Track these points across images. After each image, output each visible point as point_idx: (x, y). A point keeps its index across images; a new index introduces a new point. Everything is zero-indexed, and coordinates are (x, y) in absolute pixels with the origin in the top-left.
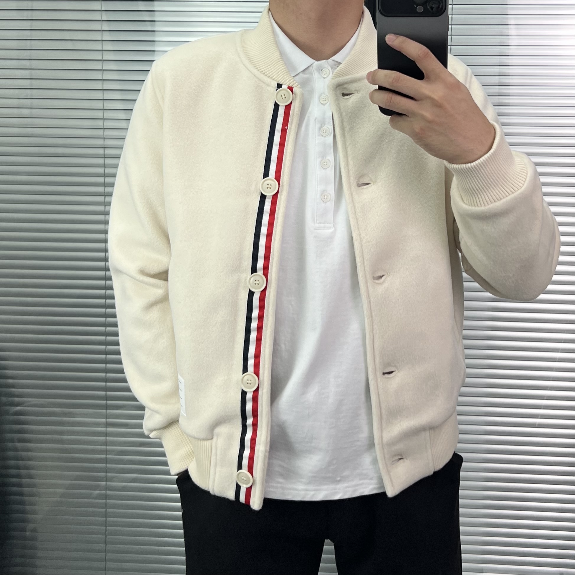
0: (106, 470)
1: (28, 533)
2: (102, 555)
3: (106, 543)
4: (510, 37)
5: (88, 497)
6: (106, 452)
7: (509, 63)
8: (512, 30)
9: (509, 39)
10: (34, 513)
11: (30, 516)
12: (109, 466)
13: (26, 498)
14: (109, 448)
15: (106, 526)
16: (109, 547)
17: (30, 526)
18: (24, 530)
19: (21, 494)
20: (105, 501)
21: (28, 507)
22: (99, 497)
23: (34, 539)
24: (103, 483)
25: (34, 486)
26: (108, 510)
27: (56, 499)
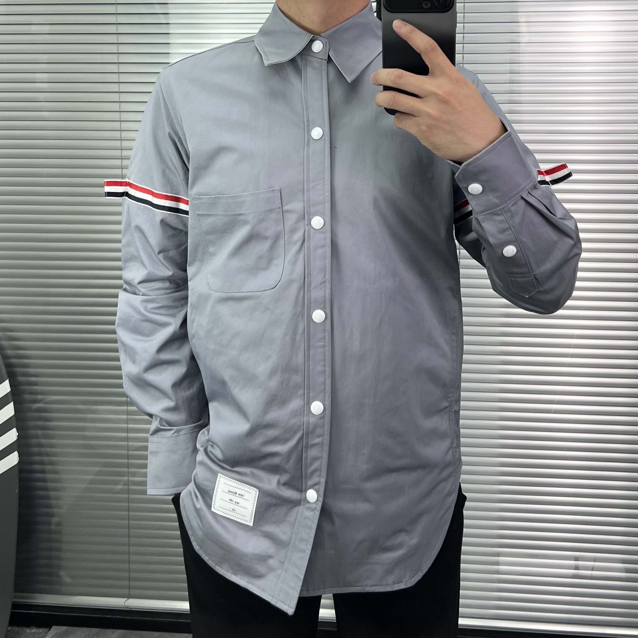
0: (128, 466)
1: (53, 527)
2: (126, 549)
3: (129, 537)
4: (520, 34)
6: (128, 448)
7: (519, 60)
8: (523, 28)
9: (519, 36)
10: (59, 507)
11: (55, 511)
12: (131, 461)
14: (130, 444)
15: (129, 520)
16: (133, 540)
17: (55, 520)
18: (49, 524)
19: (46, 489)
20: (127, 495)
21: (53, 502)
22: (121, 492)
23: (59, 532)
24: (126, 478)
25: (59, 481)
26: (130, 504)
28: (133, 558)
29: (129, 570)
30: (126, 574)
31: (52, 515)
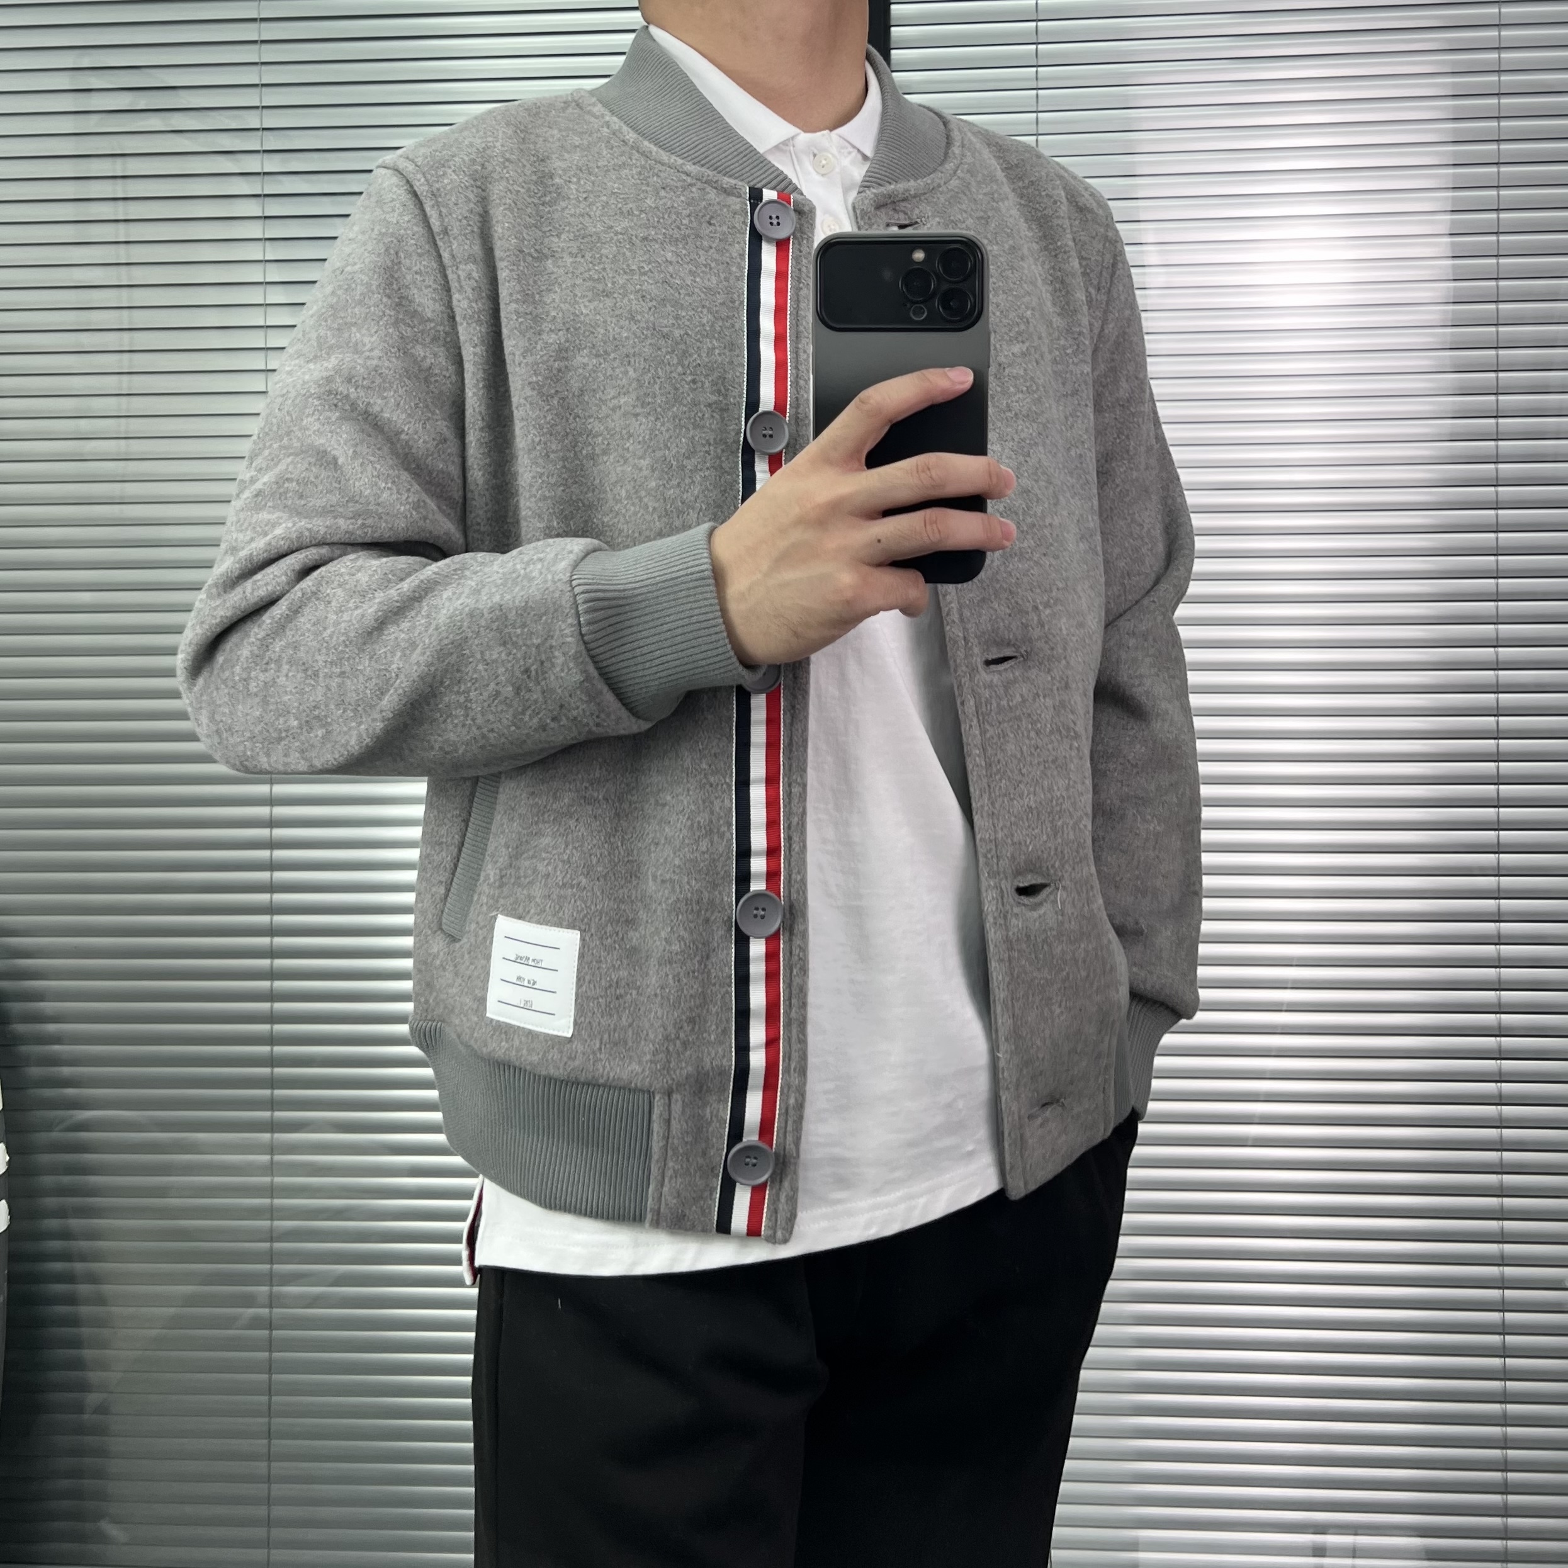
0: (271, 1257)
1: (86, 1417)
2: (261, 1467)
3: (269, 1435)
5: (229, 1323)
6: (272, 1213)
10: (103, 1366)
11: (94, 1376)
12: (277, 1245)
13: (85, 1331)
14: (277, 1201)
15: (270, 1395)
16: (279, 1444)
17: (92, 1399)
18: (80, 1409)
19: (74, 1322)
20: (267, 1332)
21: (88, 1354)
22: (256, 1323)
23: (101, 1431)
24: (265, 1289)
25: (101, 1300)
26: (276, 1355)
27: (154, 1332)
28: (277, 1489)
29: (269, 1523)
30: (260, 1532)
31: (84, 1387)
